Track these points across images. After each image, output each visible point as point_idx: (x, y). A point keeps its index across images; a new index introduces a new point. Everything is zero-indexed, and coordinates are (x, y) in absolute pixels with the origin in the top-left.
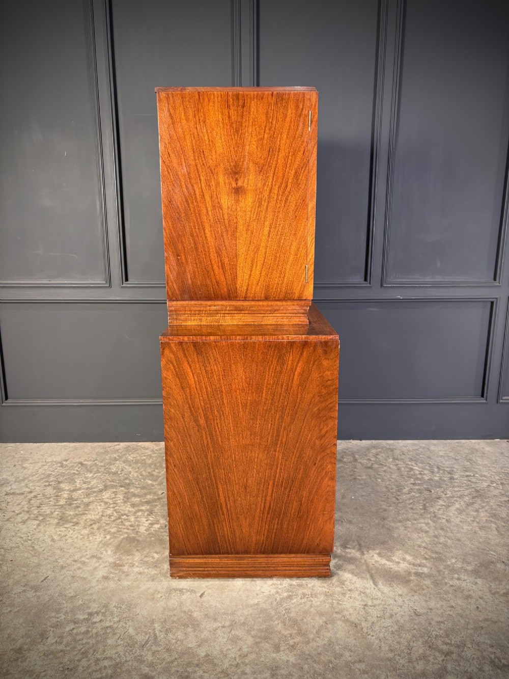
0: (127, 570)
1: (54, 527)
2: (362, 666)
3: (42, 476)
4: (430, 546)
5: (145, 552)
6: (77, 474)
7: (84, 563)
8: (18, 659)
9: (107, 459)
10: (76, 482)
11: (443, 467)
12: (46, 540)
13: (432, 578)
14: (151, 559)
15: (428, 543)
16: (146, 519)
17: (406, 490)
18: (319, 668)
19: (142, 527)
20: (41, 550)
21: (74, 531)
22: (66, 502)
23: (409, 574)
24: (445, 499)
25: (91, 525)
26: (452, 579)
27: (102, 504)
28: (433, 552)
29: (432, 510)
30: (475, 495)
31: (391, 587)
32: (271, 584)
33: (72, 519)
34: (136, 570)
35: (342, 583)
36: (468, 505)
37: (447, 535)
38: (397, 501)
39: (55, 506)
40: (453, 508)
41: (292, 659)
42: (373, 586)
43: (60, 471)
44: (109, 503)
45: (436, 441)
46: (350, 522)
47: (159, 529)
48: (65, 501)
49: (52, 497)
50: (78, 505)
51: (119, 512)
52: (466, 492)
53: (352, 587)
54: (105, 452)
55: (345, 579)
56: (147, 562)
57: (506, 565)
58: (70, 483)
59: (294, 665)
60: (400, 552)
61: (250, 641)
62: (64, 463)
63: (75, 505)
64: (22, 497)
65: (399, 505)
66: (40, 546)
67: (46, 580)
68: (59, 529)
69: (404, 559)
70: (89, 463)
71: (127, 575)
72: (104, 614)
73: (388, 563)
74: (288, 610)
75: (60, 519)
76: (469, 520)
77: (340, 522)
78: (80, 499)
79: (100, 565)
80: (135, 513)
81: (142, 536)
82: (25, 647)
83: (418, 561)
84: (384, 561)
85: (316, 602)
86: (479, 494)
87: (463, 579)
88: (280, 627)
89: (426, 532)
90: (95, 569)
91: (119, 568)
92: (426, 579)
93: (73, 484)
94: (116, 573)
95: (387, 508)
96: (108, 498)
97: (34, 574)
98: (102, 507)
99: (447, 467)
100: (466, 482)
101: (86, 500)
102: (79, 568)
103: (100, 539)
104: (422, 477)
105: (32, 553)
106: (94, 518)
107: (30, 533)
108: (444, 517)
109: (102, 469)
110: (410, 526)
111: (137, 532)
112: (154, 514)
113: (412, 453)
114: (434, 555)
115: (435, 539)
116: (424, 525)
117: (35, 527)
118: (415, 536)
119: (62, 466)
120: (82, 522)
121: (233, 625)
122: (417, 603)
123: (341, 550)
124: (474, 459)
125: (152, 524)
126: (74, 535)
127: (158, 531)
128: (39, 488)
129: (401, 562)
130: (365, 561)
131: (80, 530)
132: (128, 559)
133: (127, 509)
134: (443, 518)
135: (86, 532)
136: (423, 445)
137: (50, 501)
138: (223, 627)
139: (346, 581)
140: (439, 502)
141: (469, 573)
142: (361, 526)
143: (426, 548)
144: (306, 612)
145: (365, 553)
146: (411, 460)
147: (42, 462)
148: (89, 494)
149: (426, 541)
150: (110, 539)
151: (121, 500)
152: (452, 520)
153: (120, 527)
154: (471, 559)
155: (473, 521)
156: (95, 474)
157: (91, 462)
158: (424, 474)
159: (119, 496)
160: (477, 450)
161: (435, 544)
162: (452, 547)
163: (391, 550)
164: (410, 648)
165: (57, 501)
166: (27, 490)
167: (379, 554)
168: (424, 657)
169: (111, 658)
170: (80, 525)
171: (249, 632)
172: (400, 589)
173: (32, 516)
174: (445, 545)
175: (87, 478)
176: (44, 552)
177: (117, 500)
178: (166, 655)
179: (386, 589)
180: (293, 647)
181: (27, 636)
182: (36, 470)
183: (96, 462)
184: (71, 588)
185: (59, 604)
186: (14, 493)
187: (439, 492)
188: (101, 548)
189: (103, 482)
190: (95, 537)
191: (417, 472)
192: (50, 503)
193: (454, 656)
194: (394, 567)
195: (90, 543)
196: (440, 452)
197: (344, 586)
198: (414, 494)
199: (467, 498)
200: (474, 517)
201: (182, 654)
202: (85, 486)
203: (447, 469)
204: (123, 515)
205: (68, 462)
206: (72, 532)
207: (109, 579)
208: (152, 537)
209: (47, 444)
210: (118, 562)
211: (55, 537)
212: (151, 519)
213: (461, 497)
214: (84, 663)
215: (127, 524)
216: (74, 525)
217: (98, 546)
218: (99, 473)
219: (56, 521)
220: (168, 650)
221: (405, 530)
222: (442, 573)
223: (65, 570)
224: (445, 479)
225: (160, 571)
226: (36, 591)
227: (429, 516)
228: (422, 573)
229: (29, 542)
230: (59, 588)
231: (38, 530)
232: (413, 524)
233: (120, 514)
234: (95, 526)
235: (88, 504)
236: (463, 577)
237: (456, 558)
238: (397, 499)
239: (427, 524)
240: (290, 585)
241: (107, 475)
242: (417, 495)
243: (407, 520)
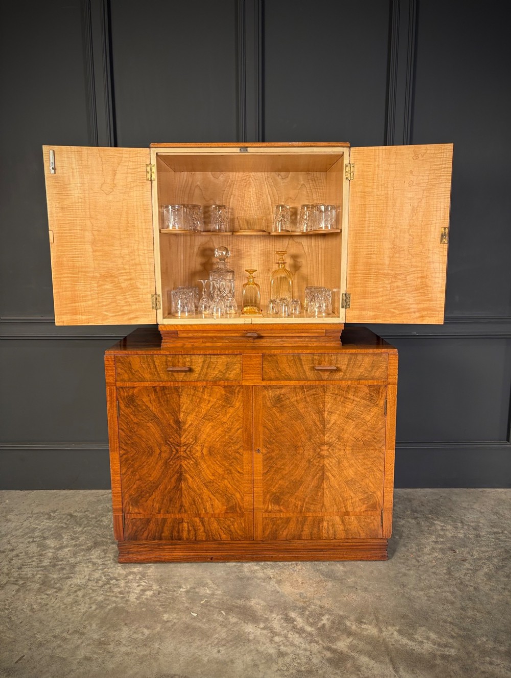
0: (112, 648)
1: (35, 593)
3: (27, 530)
4: (457, 620)
5: (134, 627)
6: (66, 528)
7: (65, 640)
9: (99, 510)
10: (63, 538)
11: (467, 521)
12: (25, 610)
13: (460, 661)
14: (139, 636)
15: (455, 617)
16: (137, 584)
17: (427, 550)
19: (133, 594)
20: (18, 622)
21: (57, 599)
22: (50, 563)
23: (434, 656)
24: (471, 562)
25: (76, 591)
26: (483, 663)
27: (90, 565)
28: (460, 629)
29: (457, 575)
30: (504, 556)
31: (414, 673)
32: (276, 669)
33: (55, 583)
34: (123, 649)
35: (357, 668)
36: (498, 568)
37: (476, 607)
38: (417, 563)
39: (38, 567)
40: (481, 574)
42: (394, 673)
43: (47, 524)
44: (98, 564)
45: (459, 489)
46: (366, 590)
47: (151, 596)
48: (49, 561)
49: (35, 556)
50: (63, 566)
51: (108, 575)
52: (495, 553)
54: (98, 501)
55: (362, 664)
56: (135, 639)
58: (56, 538)
60: (424, 628)
62: (52, 514)
63: (60, 566)
64: (3, 555)
65: (420, 568)
66: (17, 617)
67: (21, 661)
68: (40, 597)
69: (428, 638)
70: (79, 515)
71: (112, 657)
73: (410, 643)
75: (42, 584)
76: (499, 587)
77: (354, 589)
78: (66, 558)
79: (82, 643)
80: (126, 576)
81: (132, 606)
83: (444, 640)
84: (405, 641)
87: (495, 664)
89: (452, 603)
90: (77, 647)
91: (103, 646)
92: (454, 663)
93: (60, 540)
94: (100, 654)
95: (407, 572)
96: (96, 558)
97: (8, 653)
98: (90, 569)
99: (473, 522)
100: (493, 540)
101: (72, 560)
102: (59, 646)
103: (84, 610)
104: (444, 534)
105: (9, 626)
106: (79, 583)
107: (8, 600)
108: (472, 584)
109: (93, 522)
110: (433, 595)
111: (127, 600)
112: (146, 577)
113: (431, 504)
114: (461, 633)
115: (462, 612)
116: (449, 594)
117: (14, 593)
118: (440, 608)
119: (49, 518)
120: (66, 588)
123: (356, 625)
124: (501, 512)
125: (144, 591)
126: (56, 604)
127: (150, 600)
128: (22, 545)
129: (425, 641)
130: (384, 640)
131: (63, 597)
132: (114, 636)
133: (118, 571)
134: (471, 586)
135: (69, 600)
136: (444, 495)
137: (33, 561)
139: (362, 666)
140: (464, 565)
141: (503, 655)
142: (377, 594)
143: (451, 623)
145: (384, 629)
146: (431, 512)
147: (28, 513)
148: (76, 553)
149: (452, 614)
150: (95, 610)
151: (112, 561)
152: (481, 587)
153: (108, 594)
154: (504, 637)
155: (504, 589)
156: (85, 527)
157: (82, 514)
158: (447, 530)
159: (109, 555)
160: (504, 502)
161: (462, 618)
162: (481, 622)
163: (412, 625)
165: (41, 561)
166: (9, 547)
167: (400, 632)
170: (63, 592)
173: (12, 579)
174: (474, 620)
175: (75, 533)
176: (21, 625)
177: (106, 561)
182: (21, 522)
183: (87, 513)
184: (48, 671)
187: (464, 553)
188: (85, 621)
189: (93, 537)
190: (79, 607)
191: (439, 528)
192: (33, 563)
194: (417, 648)
195: (74, 614)
196: (463, 504)
197: (359, 673)
198: (436, 554)
199: (496, 560)
200: (505, 585)
202: (73, 542)
203: (472, 524)
204: (112, 579)
205: (56, 513)
206: (54, 600)
207: (92, 660)
208: (143, 607)
209: (35, 491)
210: (103, 639)
211: (35, 607)
212: (143, 584)
213: (489, 559)
215: (116, 590)
216: (56, 592)
217: (82, 618)
218: (89, 526)
219: (37, 586)
221: (428, 600)
222: (472, 655)
223: (43, 648)
224: (470, 536)
225: (150, 651)
227: (454, 582)
228: (449, 655)
229: (7, 612)
230: (35, 671)
231: (17, 597)
232: (436, 593)
233: (108, 577)
234: (80, 593)
235: (73, 566)
236: (496, 660)
237: (487, 636)
238: (418, 561)
239: (453, 593)
240: (298, 671)
241: (98, 529)
242: (440, 556)
243: (430, 587)
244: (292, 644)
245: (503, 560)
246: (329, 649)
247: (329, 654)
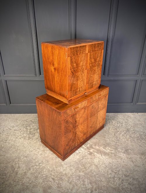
2: (98, 176)
3: (22, 125)
4: (115, 145)
6: (31, 124)
7: (36, 150)
8: (25, 175)
10: (31, 127)
11: (120, 122)
12: (26, 144)
13: (114, 154)
17: (111, 129)
18: (89, 176)
20: (26, 146)
21: (32, 141)
23: (109, 153)
24: (120, 132)
26: (119, 154)
29: (116, 135)
30: (127, 130)
33: (31, 138)
35: (94, 155)
36: (125, 133)
37: (119, 142)
38: (108, 132)
39: (27, 134)
40: (121, 135)
41: (83, 174)
42: (101, 156)
48: (29, 132)
49: (26, 131)
53: (96, 156)
57: (131, 150)
58: (29, 127)
59: (83, 176)
60: (108, 147)
61: (74, 170)
63: (31, 134)
64: (18, 131)
65: (109, 134)
67: (28, 155)
68: (29, 141)
69: (108, 149)
70: (33, 121)
72: (42, 163)
74: (82, 162)
79: (40, 151)
82: (26, 172)
83: (112, 149)
84: (104, 150)
85: (88, 160)
86: (128, 130)
88: (80, 167)
89: (114, 141)
94: (44, 153)
95: (106, 134)
97: (25, 153)
100: (125, 126)
101: (34, 132)
102: (35, 152)
104: (115, 125)
105: (24, 147)
106: (37, 138)
107: (22, 142)
113: (113, 117)
114: (115, 148)
115: (116, 143)
117: (23, 140)
118: (112, 142)
119: (26, 122)
120: (34, 138)
121: (70, 166)
122: (110, 160)
123: (94, 146)
124: (128, 119)
128: (22, 128)
130: (100, 149)
134: (119, 137)
136: (116, 115)
138: (68, 166)
140: (118, 133)
141: (123, 152)
142: (99, 140)
143: (113, 146)
144: (86, 163)
145: (100, 147)
146: (113, 119)
147: (21, 120)
152: (121, 138)
154: (124, 149)
160: (129, 116)
162: (120, 146)
163: (106, 146)
164: (108, 171)
166: (19, 129)
167: (103, 148)
168: (111, 174)
169: (45, 174)
171: (74, 168)
172: (107, 157)
173: (22, 137)
174: (118, 145)
175: (33, 125)
178: (57, 173)
179: (104, 157)
180: (83, 171)
181: (26, 169)
182: (20, 123)
183: (35, 120)
184: (34, 157)
185: (32, 161)
186: (16, 130)
187: (119, 130)
190: (38, 143)
193: (117, 174)
194: (106, 151)
195: (37, 145)
196: (120, 117)
200: (126, 137)
201: (60, 173)
202: (33, 128)
205: (28, 120)
207: (42, 154)
209: (22, 114)
210: (44, 150)
211: (28, 143)
213: (124, 131)
214: (39, 175)
219: (28, 138)
220: (57, 172)
221: (109, 141)
222: (117, 152)
223: (32, 152)
224: (120, 126)
226: (26, 158)
227: (115, 137)
228: (112, 153)
229: (23, 144)
230: (31, 157)
232: (111, 139)
234: (37, 140)
235: (34, 133)
236: (121, 154)
237: (120, 149)
239: (115, 139)
240: (83, 156)
242: (113, 131)
243: (110, 138)
244: (82, 151)
245: (126, 131)
246: (89, 151)
247: (89, 153)
